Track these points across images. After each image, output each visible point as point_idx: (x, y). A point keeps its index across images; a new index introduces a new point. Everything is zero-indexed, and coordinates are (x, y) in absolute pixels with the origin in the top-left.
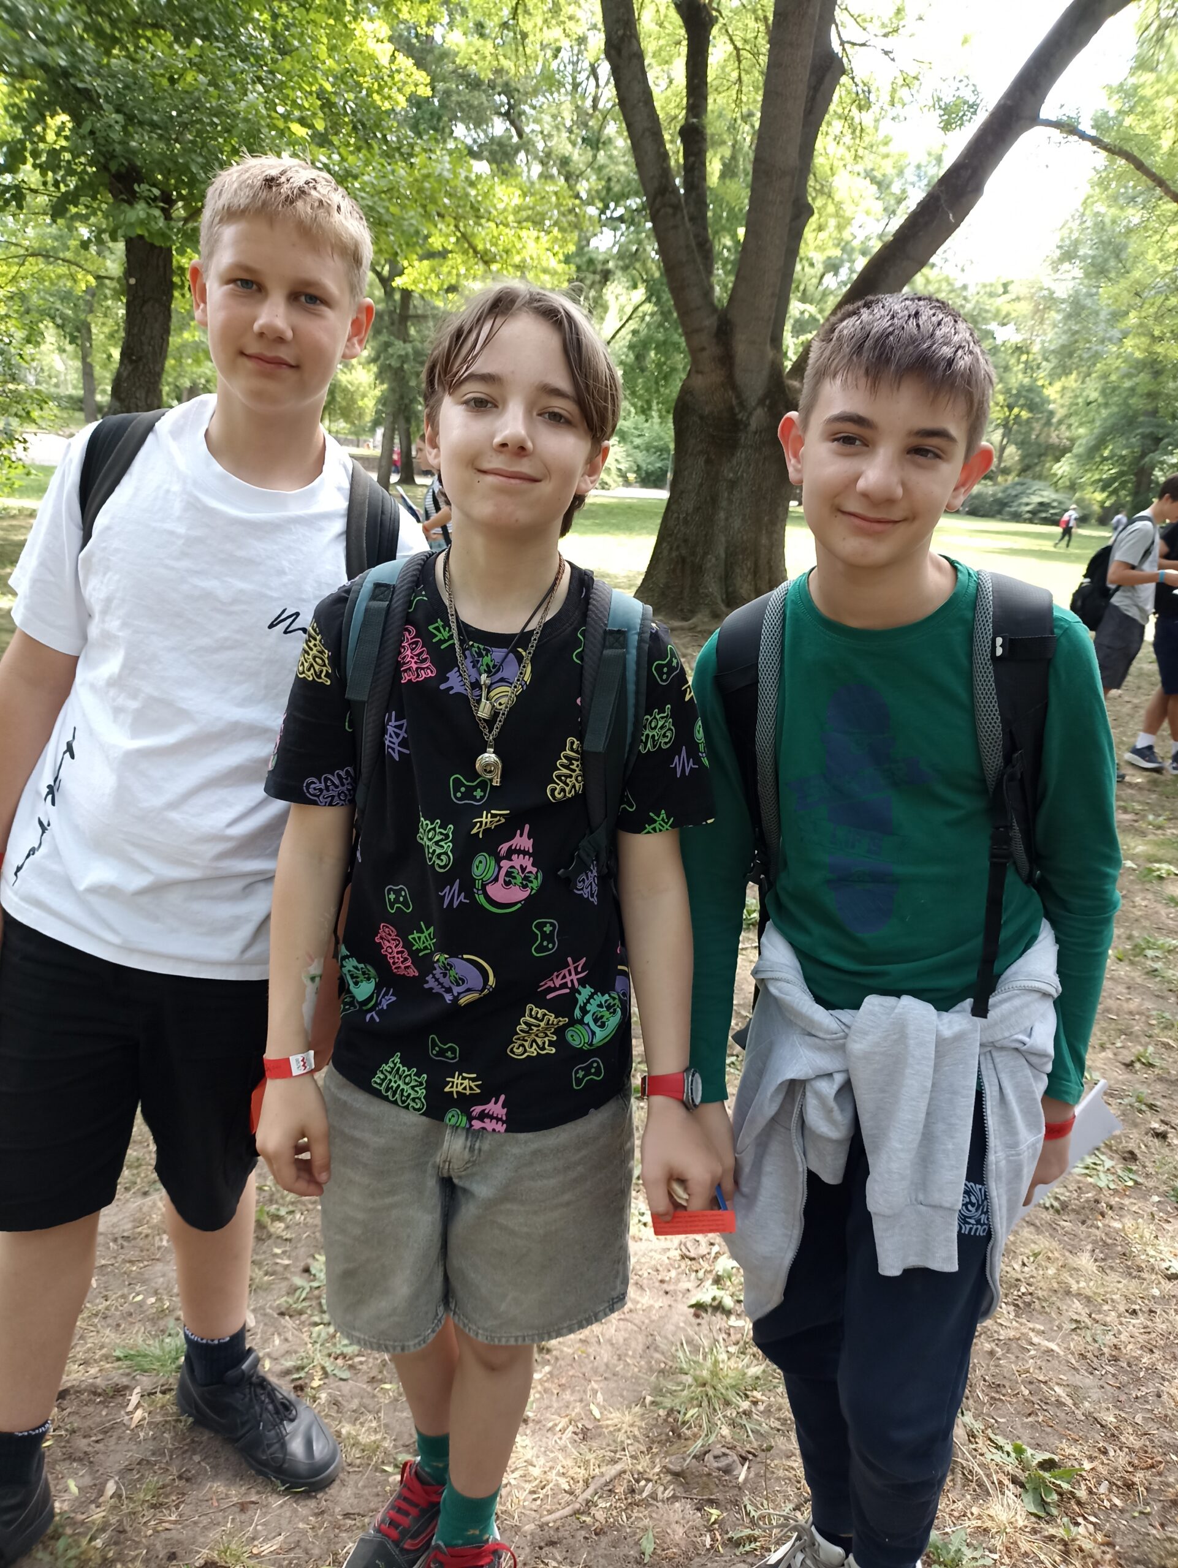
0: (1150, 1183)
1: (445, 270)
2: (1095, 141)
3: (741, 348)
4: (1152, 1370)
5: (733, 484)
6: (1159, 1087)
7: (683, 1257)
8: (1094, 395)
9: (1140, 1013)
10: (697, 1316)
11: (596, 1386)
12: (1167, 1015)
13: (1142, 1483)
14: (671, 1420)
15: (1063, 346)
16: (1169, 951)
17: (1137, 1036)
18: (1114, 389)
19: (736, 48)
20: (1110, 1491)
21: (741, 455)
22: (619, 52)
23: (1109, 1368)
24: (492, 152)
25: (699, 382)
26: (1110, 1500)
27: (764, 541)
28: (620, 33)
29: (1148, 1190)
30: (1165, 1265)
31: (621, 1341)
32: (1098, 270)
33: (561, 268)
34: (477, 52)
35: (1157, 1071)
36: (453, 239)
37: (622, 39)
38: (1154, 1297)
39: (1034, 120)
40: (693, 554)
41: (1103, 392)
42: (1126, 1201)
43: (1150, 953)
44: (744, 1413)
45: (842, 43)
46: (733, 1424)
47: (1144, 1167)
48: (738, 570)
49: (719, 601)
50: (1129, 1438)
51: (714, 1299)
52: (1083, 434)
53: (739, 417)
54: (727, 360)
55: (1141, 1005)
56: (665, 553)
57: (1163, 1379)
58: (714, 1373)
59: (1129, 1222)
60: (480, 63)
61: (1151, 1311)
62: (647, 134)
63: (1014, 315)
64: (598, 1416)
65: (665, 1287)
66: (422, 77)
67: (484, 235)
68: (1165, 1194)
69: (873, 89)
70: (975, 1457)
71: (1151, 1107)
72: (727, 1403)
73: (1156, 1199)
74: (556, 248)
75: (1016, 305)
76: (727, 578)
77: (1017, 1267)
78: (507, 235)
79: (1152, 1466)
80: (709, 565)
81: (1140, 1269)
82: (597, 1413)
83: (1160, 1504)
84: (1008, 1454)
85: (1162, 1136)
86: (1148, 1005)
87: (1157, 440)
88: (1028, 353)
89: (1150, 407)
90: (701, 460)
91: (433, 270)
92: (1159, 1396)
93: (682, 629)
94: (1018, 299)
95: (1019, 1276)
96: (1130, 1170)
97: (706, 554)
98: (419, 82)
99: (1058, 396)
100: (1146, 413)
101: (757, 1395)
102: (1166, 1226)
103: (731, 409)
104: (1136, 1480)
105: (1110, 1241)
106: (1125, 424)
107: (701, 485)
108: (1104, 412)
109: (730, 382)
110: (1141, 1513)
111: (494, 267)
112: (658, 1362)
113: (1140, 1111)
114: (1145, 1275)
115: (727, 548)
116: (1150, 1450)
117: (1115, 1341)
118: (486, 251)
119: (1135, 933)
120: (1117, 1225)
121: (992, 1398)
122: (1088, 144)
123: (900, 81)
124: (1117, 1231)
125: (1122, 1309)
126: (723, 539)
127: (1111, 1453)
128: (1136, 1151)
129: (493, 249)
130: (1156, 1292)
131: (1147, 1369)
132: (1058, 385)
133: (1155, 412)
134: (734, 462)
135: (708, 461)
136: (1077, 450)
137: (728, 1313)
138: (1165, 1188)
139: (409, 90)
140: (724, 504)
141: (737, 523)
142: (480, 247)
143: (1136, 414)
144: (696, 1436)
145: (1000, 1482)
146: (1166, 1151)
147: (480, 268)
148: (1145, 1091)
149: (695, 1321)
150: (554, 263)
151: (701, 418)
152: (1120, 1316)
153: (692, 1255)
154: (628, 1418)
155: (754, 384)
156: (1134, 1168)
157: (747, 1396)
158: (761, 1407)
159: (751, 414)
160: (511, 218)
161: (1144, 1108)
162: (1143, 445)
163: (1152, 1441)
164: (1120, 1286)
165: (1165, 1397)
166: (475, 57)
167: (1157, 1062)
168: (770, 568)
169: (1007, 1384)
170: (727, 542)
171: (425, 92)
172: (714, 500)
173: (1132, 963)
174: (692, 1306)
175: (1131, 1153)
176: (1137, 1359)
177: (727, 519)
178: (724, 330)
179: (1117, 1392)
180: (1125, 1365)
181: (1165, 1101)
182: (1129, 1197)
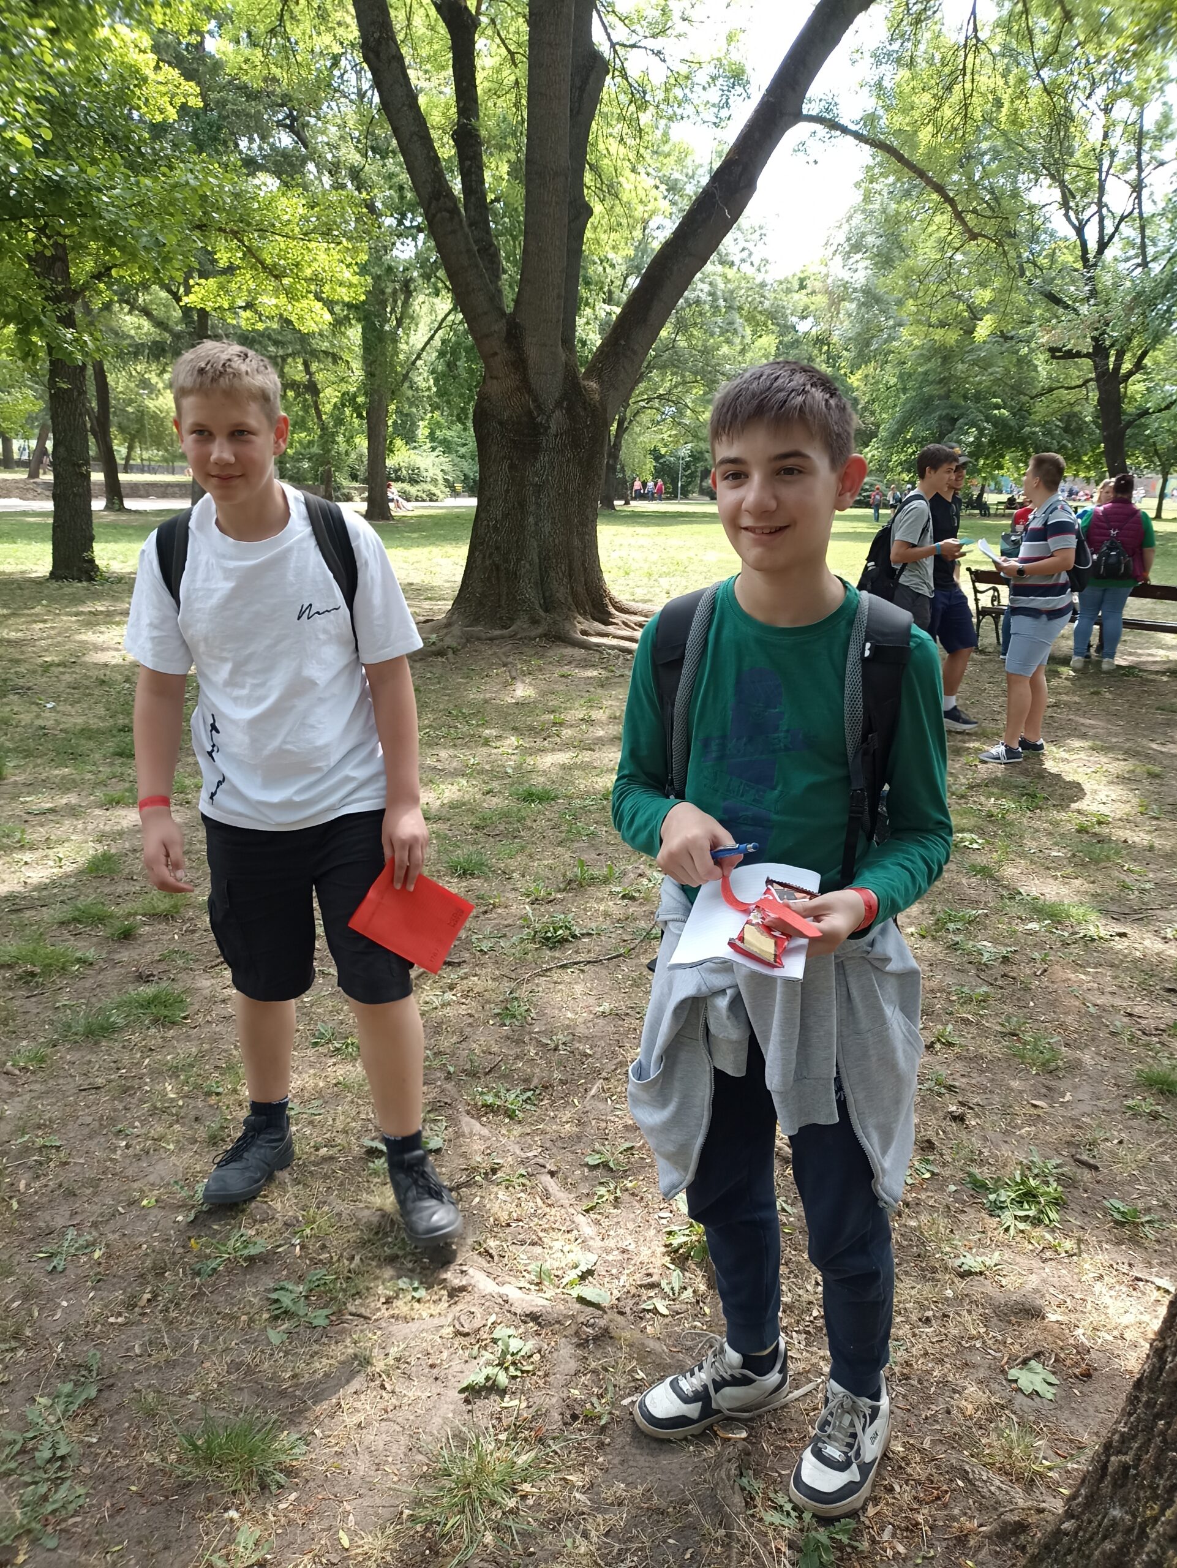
0: (946, 1172)
1: (233, 286)
2: (857, 136)
3: (532, 352)
4: (944, 1383)
5: (539, 489)
6: (959, 1066)
7: (458, 1333)
8: (893, 381)
9: (941, 991)
10: (467, 1401)
11: (348, 1508)
12: (966, 989)
13: (926, 1521)
14: (429, 1535)
15: (859, 334)
16: (969, 923)
17: (938, 1015)
18: (910, 375)
19: (509, 50)
20: (894, 1535)
21: (543, 459)
22: (377, 55)
23: (900, 1389)
24: (276, 163)
25: (495, 388)
26: (893, 1548)
27: (576, 542)
28: (377, 35)
29: (945, 1180)
30: (958, 1262)
31: (381, 1446)
32: (884, 261)
33: (355, 280)
34: (247, 61)
35: (957, 1050)
36: (240, 255)
37: (379, 41)
38: (947, 1299)
39: (798, 117)
40: (507, 561)
41: (901, 376)
42: (923, 1196)
43: (951, 926)
44: (511, 1511)
45: (613, 45)
46: (497, 1529)
47: (941, 1155)
48: (552, 574)
49: (537, 607)
50: (917, 1470)
51: (488, 1378)
52: (887, 420)
53: (539, 419)
54: (520, 364)
55: (942, 981)
56: (479, 562)
57: (954, 1391)
58: (479, 1471)
59: (924, 1218)
60: (252, 73)
61: (945, 1316)
62: (415, 138)
63: (812, 307)
64: (346, 1544)
65: (435, 1371)
66: (192, 87)
67: (272, 249)
68: (961, 1182)
69: (648, 88)
70: (751, 1525)
71: (951, 1088)
72: (493, 1503)
73: (953, 1188)
74: (349, 260)
75: (814, 299)
76: (542, 583)
77: (809, 1287)
78: (296, 249)
79: (938, 1498)
80: (523, 571)
81: (934, 1270)
82: (346, 1543)
83: (944, 1544)
84: (788, 1514)
85: (959, 1119)
86: (949, 980)
87: (953, 421)
88: (829, 345)
89: (942, 392)
90: (505, 465)
91: (221, 287)
92: (948, 1412)
93: (503, 637)
94: (813, 293)
95: (811, 1298)
96: (927, 1161)
97: (519, 560)
98: (191, 93)
99: (862, 384)
100: (940, 398)
101: (527, 1487)
102: (961, 1217)
103: (530, 413)
104: (920, 1519)
105: (905, 1243)
106: (922, 407)
107: (507, 491)
108: (903, 397)
109: (525, 386)
110: (924, 1558)
111: (286, 281)
112: (420, 1466)
113: (940, 1095)
114: (938, 1276)
115: (540, 553)
116: (936, 1478)
117: (906, 1356)
118: (275, 265)
119: (938, 908)
120: (913, 1223)
121: (777, 1447)
122: (850, 139)
123: (672, 81)
124: (913, 1230)
125: (914, 1318)
126: (535, 544)
127: (897, 1488)
128: (934, 1139)
129: (282, 262)
130: (949, 1293)
131: (938, 1383)
132: (859, 374)
133: (947, 396)
134: (538, 465)
135: (512, 467)
136: (883, 434)
137: (502, 1392)
138: (961, 1175)
139: (179, 101)
140: (532, 508)
141: (547, 527)
142: (268, 261)
143: (931, 398)
144: (455, 1550)
145: (778, 1550)
146: (963, 1135)
147: (271, 284)
148: (944, 1072)
149: (466, 1408)
150: (347, 275)
151: (501, 423)
152: (913, 1327)
153: (466, 1330)
154: (380, 1542)
155: (550, 387)
156: (931, 1158)
157: (515, 1491)
158: (530, 1502)
159: (549, 417)
160: (297, 230)
161: (943, 1090)
162: (940, 425)
163: (938, 1467)
164: (913, 1292)
165: (955, 1412)
166: (245, 67)
167: (956, 1040)
168: (585, 569)
169: (794, 1428)
170: (539, 546)
171: (196, 103)
172: (522, 505)
173: (934, 939)
174: (462, 1391)
175: (929, 1141)
176: (929, 1372)
177: (536, 524)
178: (514, 334)
179: (906, 1416)
180: (915, 1383)
181: (964, 1080)
182: (926, 1190)
